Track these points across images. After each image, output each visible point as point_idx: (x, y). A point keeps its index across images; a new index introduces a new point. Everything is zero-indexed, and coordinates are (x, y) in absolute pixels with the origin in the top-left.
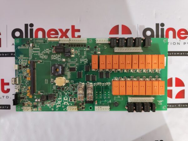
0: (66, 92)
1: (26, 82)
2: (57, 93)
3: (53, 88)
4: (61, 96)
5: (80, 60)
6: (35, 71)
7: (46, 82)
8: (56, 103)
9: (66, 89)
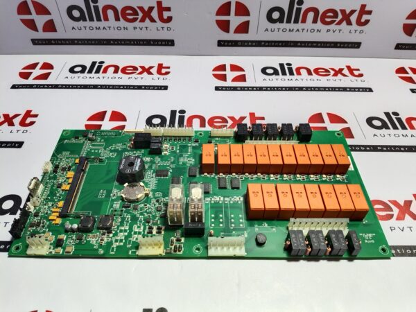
0: (142, 214)
1: (58, 195)
2: (121, 216)
3: (114, 205)
4: (127, 222)
5: (178, 160)
6: (83, 176)
7: (102, 196)
8: (114, 236)
9: (143, 207)
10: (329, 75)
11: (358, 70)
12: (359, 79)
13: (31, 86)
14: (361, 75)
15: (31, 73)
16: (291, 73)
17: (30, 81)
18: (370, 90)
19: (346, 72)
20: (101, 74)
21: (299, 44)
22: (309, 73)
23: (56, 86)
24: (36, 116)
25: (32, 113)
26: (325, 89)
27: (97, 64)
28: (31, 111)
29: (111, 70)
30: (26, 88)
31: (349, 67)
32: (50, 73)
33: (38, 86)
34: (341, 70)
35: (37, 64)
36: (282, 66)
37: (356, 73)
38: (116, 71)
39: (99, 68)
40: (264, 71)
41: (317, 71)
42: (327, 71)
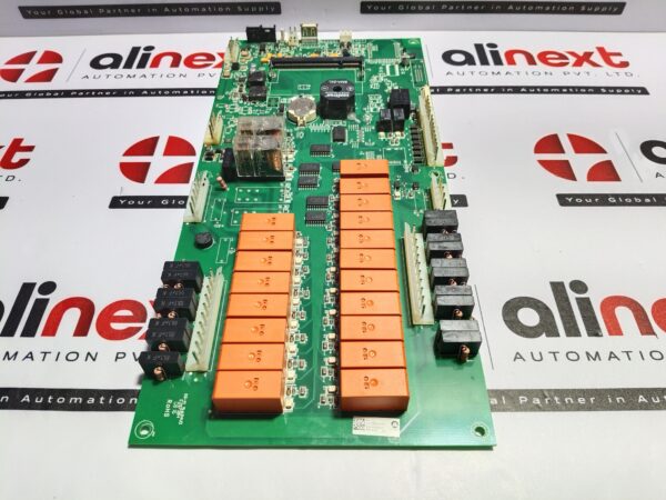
10: (567, 64)
11: (619, 54)
12: (622, 71)
13: (21, 95)
14: (625, 64)
15: (22, 70)
16: (498, 61)
17: (21, 85)
18: (644, 91)
19: (596, 58)
20: (148, 70)
21: (511, 7)
22: (531, 60)
23: (67, 94)
24: (30, 149)
25: (23, 144)
26: (560, 90)
27: (141, 52)
28: (21, 140)
29: (168, 60)
30: (13, 97)
31: (601, 50)
32: (55, 71)
33: (35, 95)
34: (588, 55)
35: (33, 54)
36: (479, 48)
37: (616, 60)
38: (175, 64)
39: (145, 58)
40: (447, 57)
41: (543, 57)
42: (562, 56)
